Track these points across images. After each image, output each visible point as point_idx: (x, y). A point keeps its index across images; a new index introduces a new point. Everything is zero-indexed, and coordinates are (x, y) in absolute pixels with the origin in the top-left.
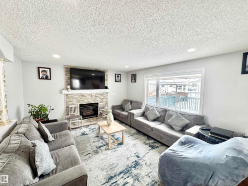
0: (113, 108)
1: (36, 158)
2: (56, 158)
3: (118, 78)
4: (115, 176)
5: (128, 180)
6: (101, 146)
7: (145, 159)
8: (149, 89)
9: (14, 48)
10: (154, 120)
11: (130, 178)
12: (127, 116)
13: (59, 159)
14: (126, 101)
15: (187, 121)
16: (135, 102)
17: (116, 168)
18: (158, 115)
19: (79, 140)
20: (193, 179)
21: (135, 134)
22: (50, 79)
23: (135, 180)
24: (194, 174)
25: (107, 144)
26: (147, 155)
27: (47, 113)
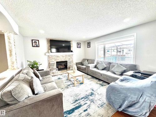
0: (77, 64)
1: (33, 84)
2: (44, 88)
3: (79, 46)
4: (79, 100)
5: (87, 102)
6: (70, 85)
7: (97, 91)
8: (99, 54)
9: (19, 26)
10: (103, 70)
11: (88, 101)
12: (85, 68)
13: (46, 88)
14: (84, 60)
15: (124, 69)
16: (90, 60)
17: (79, 96)
18: (105, 66)
19: (57, 81)
20: (129, 98)
21: (90, 78)
22: (39, 47)
23: (91, 102)
24: (129, 95)
25: (74, 84)
26: (98, 89)
27: (38, 66)
